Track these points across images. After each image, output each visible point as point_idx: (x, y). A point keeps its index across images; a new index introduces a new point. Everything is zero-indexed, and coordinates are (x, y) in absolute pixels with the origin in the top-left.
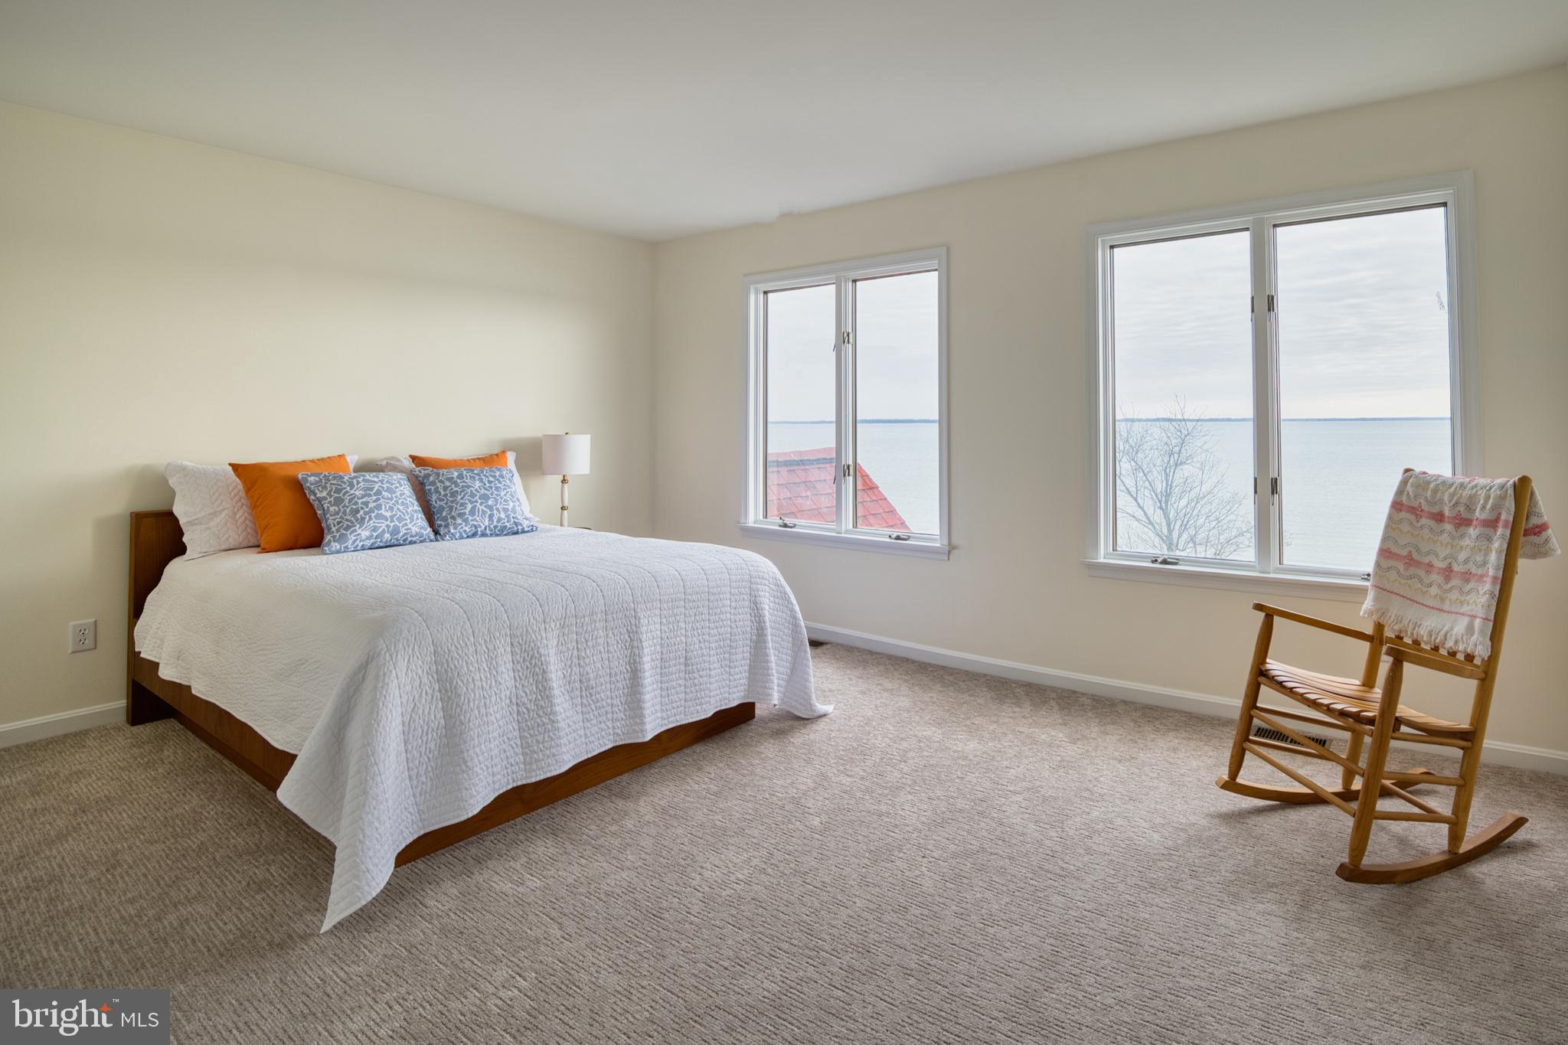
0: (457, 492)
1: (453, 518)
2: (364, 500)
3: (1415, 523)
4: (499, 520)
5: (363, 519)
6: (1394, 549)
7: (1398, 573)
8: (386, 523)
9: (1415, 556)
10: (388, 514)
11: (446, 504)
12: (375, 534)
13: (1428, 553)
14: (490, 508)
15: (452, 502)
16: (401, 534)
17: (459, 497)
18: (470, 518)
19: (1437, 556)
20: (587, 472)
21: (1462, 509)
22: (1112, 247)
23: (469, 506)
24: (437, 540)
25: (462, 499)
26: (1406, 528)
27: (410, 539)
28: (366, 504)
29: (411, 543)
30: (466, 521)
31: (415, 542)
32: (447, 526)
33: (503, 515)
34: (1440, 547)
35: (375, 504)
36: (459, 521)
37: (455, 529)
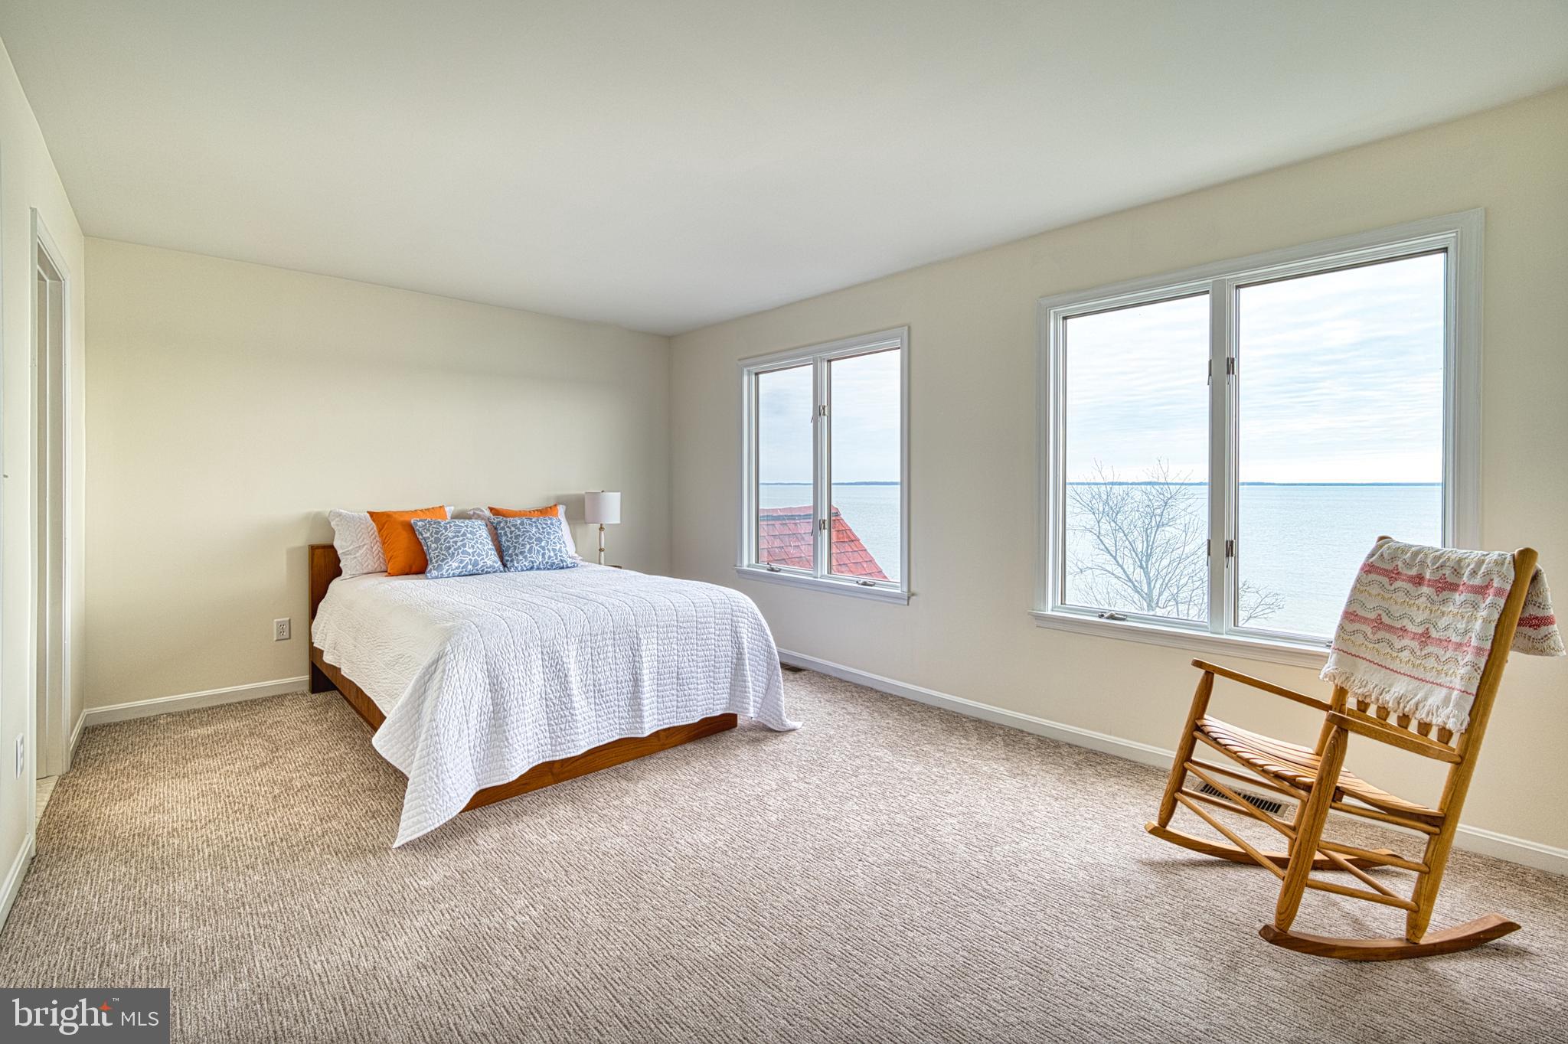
0: (519, 535)
1: (517, 555)
2: (454, 540)
3: (1387, 586)
4: (550, 557)
5: (453, 554)
6: (1361, 613)
7: (1365, 636)
8: (469, 557)
9: (1385, 619)
10: (470, 551)
11: (512, 544)
12: (462, 566)
13: (1401, 617)
14: (543, 548)
15: (516, 543)
16: (480, 566)
17: (521, 539)
18: (529, 555)
19: (1412, 621)
20: (618, 522)
21: (1447, 572)
22: (1065, 318)
23: (528, 546)
24: (505, 572)
25: (523, 540)
26: (1375, 590)
27: (486, 570)
28: (456, 542)
29: (487, 573)
30: (525, 557)
31: (490, 573)
32: (512, 561)
33: (552, 554)
34: (1416, 611)
35: (461, 543)
36: (521, 557)
37: (518, 563)
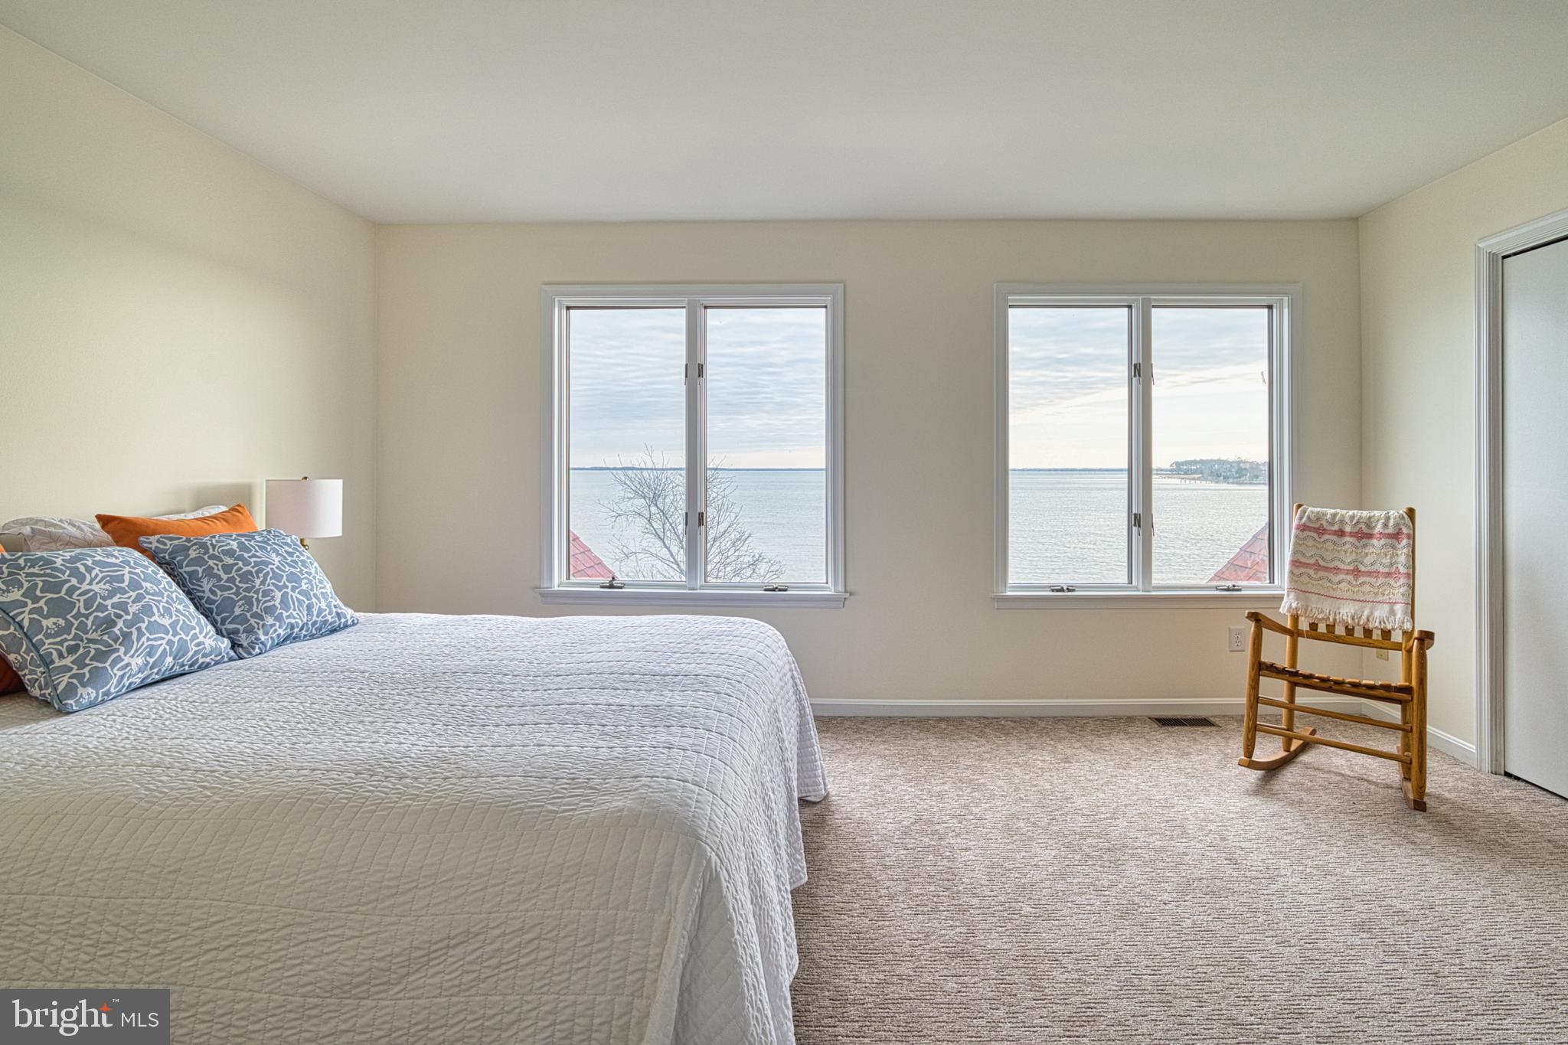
1: (256, 615)
2: (115, 599)
3: (1318, 539)
4: (320, 611)
5: (127, 636)
6: (1303, 560)
7: (1310, 576)
8: (167, 638)
9: (1322, 563)
10: (166, 622)
12: (151, 661)
13: (1333, 560)
14: (305, 593)
15: (247, 590)
16: (190, 654)
17: (258, 582)
18: (285, 614)
19: (1342, 561)
21: (1363, 526)
23: (278, 595)
24: (241, 658)
25: (263, 583)
26: (1311, 543)
27: (201, 661)
29: (202, 667)
30: (279, 618)
31: (208, 666)
32: (250, 631)
33: (323, 605)
34: (1346, 554)
35: (139, 605)
36: (270, 620)
37: (266, 634)
